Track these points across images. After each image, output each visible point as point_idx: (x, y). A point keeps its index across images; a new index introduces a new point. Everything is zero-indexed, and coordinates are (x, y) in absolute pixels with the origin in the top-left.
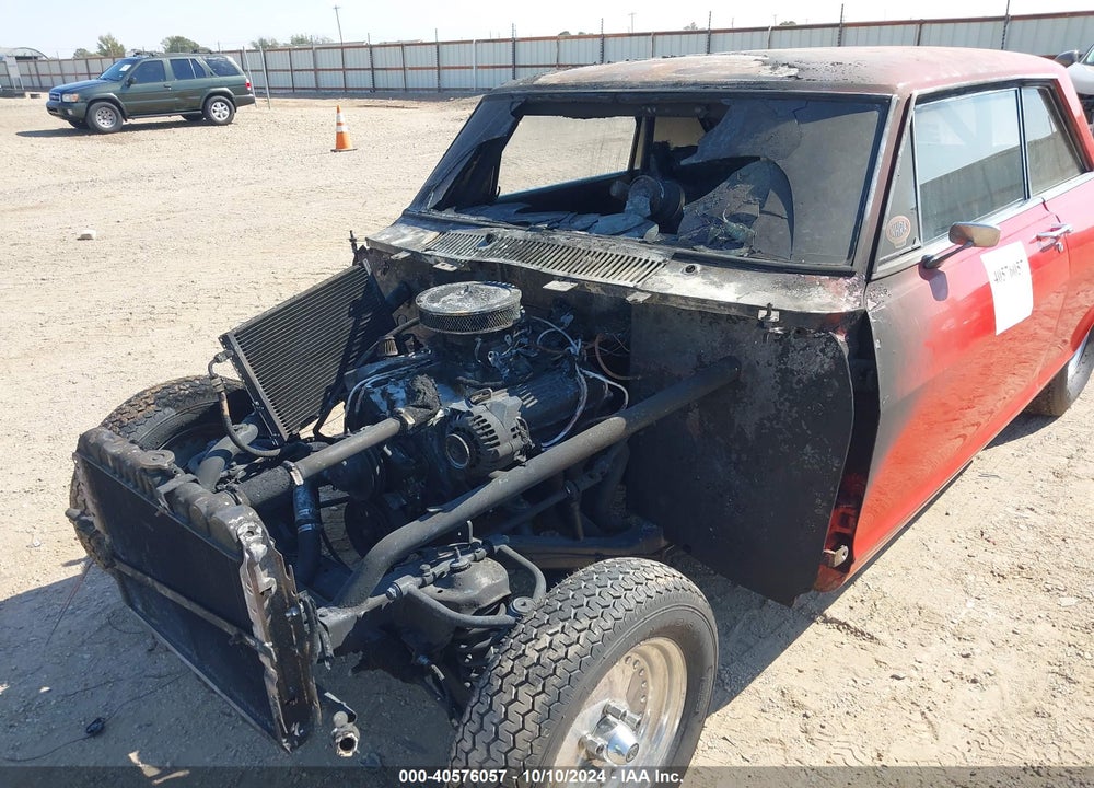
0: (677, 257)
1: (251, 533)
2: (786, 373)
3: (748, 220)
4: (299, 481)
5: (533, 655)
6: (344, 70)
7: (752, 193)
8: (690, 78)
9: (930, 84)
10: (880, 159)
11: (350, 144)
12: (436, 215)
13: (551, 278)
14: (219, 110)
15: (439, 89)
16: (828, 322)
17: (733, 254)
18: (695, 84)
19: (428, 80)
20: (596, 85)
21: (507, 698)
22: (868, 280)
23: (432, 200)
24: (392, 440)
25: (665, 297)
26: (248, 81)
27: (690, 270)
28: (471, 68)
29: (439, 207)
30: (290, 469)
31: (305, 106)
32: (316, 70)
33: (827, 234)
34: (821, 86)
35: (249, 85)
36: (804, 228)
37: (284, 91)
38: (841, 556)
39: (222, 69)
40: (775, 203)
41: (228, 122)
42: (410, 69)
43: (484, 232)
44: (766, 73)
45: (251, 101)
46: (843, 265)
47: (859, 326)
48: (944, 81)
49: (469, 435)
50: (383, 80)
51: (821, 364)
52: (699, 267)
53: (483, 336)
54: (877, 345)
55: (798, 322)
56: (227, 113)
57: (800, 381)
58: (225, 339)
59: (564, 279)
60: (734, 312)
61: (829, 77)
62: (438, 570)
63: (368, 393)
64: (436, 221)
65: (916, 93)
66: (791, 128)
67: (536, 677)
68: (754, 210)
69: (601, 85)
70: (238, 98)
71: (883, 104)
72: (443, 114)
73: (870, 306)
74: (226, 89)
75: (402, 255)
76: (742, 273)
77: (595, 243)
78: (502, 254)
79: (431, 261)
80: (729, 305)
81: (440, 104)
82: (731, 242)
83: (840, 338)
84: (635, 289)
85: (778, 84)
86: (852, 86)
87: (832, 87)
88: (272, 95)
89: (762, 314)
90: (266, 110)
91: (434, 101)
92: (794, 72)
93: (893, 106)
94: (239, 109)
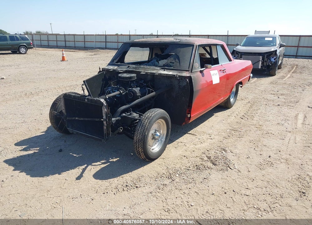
0: (162, 69)
1: (104, 102)
2: (179, 86)
3: (173, 63)
4: (107, 98)
5: (147, 116)
6: (57, 41)
7: (173, 59)
8: (163, 41)
9: (200, 43)
10: (193, 54)
11: (66, 59)
12: (116, 64)
13: (142, 72)
14: (23, 50)
15: (85, 47)
16: (185, 77)
17: (171, 68)
18: (163, 42)
19: (82, 44)
20: (146, 42)
21: (144, 121)
22: (192, 72)
23: (115, 61)
24: (119, 94)
25: (161, 74)
26: (31, 42)
27: (165, 70)
28: (94, 42)
29: (117, 62)
30: (106, 96)
31: (45, 50)
32: (48, 41)
33: (185, 65)
34: (183, 43)
35: (32, 43)
36: (182, 64)
37: (38, 46)
38: (189, 116)
39: (24, 39)
40: (177, 60)
41: (25, 53)
42: (76, 41)
43: (127, 66)
44: (175, 40)
45: (32, 48)
46: (187, 69)
47: (190, 78)
48: (203, 43)
49: (133, 92)
50: (68, 44)
51: (185, 84)
52: (166, 70)
53: (130, 81)
54: (193, 81)
55: (181, 77)
56: (25, 51)
57: (182, 87)
58: (84, 81)
59: (144, 72)
60: (172, 76)
61: (185, 41)
62: (128, 114)
63: (110, 91)
64: (117, 65)
65: (198, 44)
66: (179, 49)
67: (148, 118)
68: (174, 61)
69: (147, 42)
70: (28, 47)
71: (193, 46)
72: (86, 54)
73: (192, 75)
74: (25, 44)
75: (111, 70)
76: (173, 71)
77: (148, 67)
78: (132, 69)
79: (117, 71)
80: (171, 75)
81: (85, 51)
82: (171, 66)
83: (188, 80)
84: (156, 73)
85: (177, 42)
86: (188, 43)
87: (185, 43)
88: (37, 47)
89: (176, 76)
90: (35, 51)
91: (83, 50)
92: (179, 40)
93: (195, 46)
94: (28, 50)
